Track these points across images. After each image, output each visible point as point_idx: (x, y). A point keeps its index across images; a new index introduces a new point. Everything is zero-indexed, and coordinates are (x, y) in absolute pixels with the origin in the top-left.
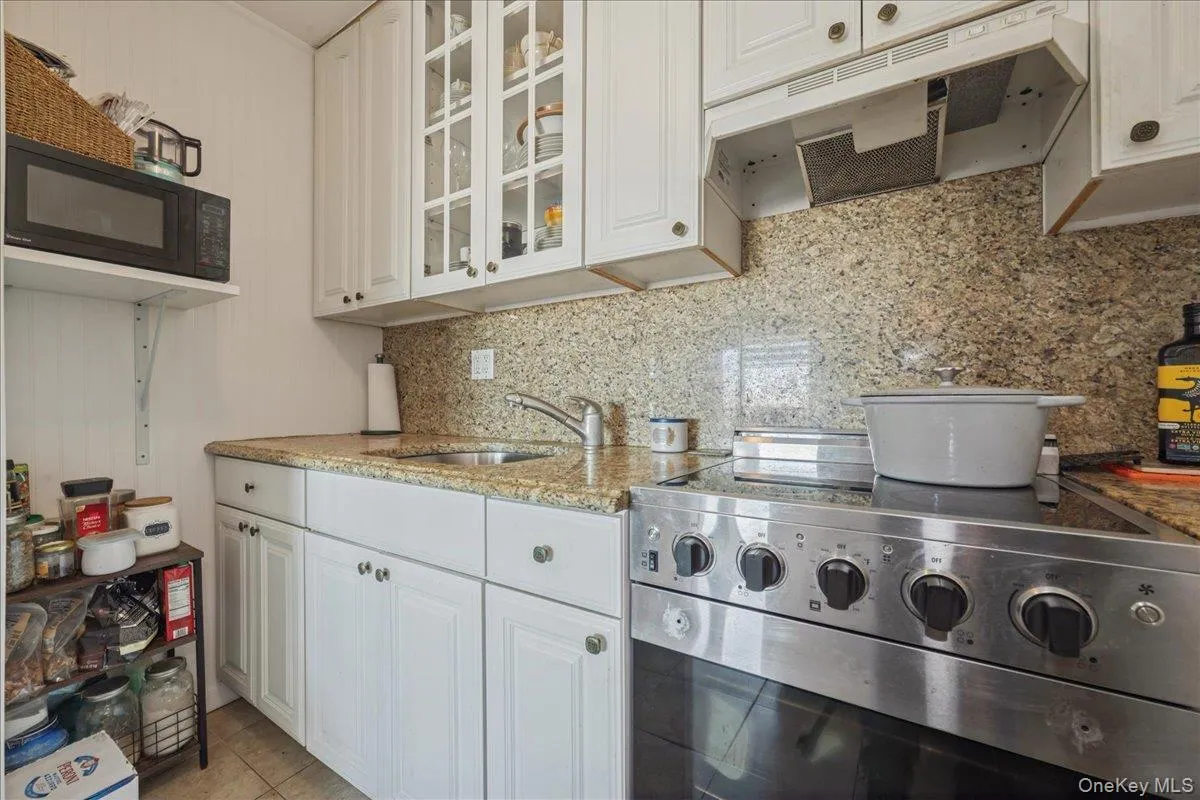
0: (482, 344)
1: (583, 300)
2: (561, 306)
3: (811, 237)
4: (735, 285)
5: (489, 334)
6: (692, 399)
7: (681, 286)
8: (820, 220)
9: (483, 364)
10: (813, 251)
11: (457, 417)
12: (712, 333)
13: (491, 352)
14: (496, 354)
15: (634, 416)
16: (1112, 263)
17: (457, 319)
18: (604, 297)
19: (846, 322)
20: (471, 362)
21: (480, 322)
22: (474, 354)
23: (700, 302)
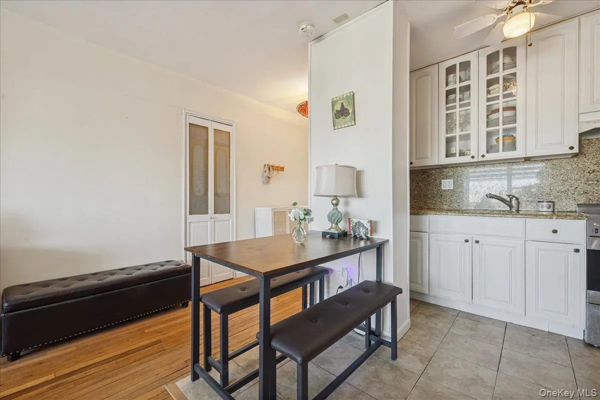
0: (447, 178)
2: (488, 165)
4: (572, 160)
5: (450, 174)
6: (551, 195)
7: (547, 160)
9: (447, 185)
11: (434, 202)
12: (561, 175)
13: (452, 180)
14: (454, 181)
15: (523, 201)
17: (433, 169)
20: (441, 183)
21: (446, 170)
22: (443, 181)
23: (556, 165)
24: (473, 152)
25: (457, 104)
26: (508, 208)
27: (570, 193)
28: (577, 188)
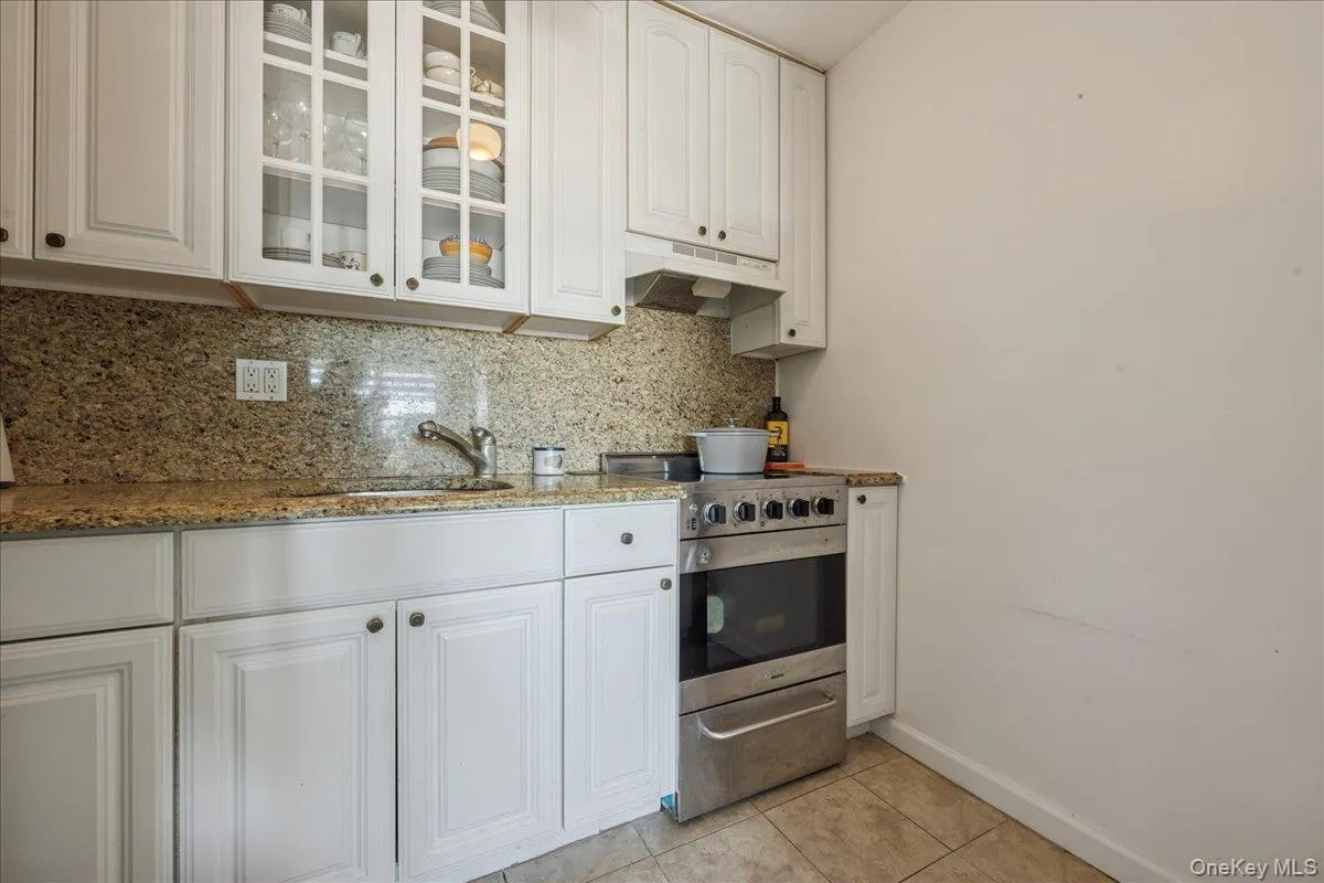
0: (259, 352)
1: (441, 328)
2: (410, 328)
3: (638, 326)
4: (589, 347)
5: (275, 341)
6: (556, 432)
8: (642, 316)
9: (261, 380)
10: (638, 335)
12: (572, 380)
13: (283, 365)
14: (292, 369)
15: (502, 447)
18: (467, 331)
19: (655, 385)
20: (234, 374)
22: (243, 363)
23: (562, 354)
24: (379, 262)
27: (586, 428)
28: (598, 415)
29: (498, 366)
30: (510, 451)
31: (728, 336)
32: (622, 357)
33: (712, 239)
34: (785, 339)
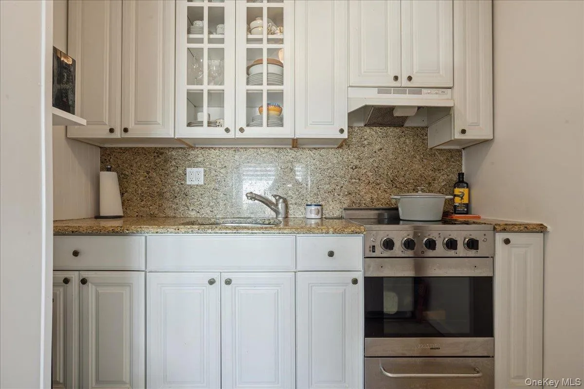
0: (195, 165)
1: (264, 148)
2: (250, 149)
3: (365, 137)
4: (337, 151)
5: (199, 160)
6: (319, 196)
7: (314, 148)
8: (368, 131)
9: (195, 176)
10: (366, 142)
11: (174, 206)
12: (328, 169)
13: (202, 170)
14: (205, 171)
15: (292, 204)
16: (442, 159)
17: (173, 148)
18: (275, 148)
19: (377, 169)
20: (186, 174)
21: (193, 152)
22: (188, 170)
23: (323, 156)
24: (228, 122)
25: (205, 36)
26: (273, 214)
27: (336, 194)
28: (342, 187)
29: (290, 164)
30: (296, 206)
31: (426, 137)
32: (355, 154)
33: (404, 82)
34: (458, 136)
